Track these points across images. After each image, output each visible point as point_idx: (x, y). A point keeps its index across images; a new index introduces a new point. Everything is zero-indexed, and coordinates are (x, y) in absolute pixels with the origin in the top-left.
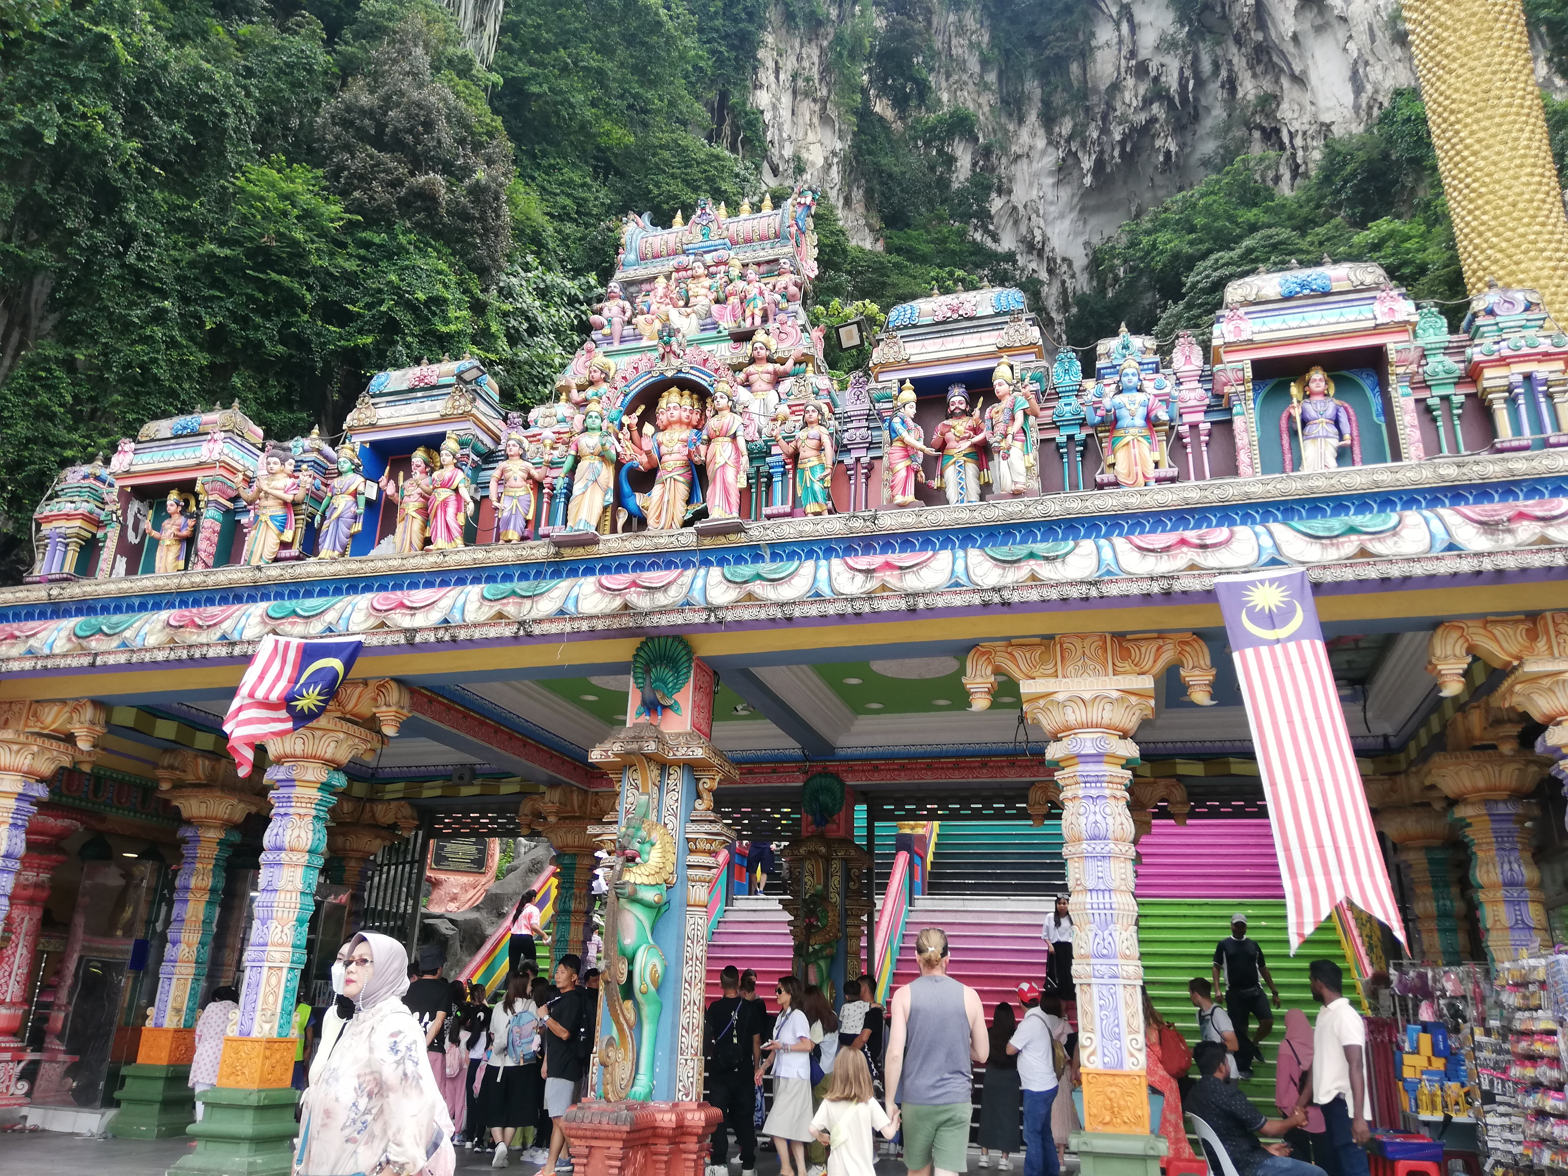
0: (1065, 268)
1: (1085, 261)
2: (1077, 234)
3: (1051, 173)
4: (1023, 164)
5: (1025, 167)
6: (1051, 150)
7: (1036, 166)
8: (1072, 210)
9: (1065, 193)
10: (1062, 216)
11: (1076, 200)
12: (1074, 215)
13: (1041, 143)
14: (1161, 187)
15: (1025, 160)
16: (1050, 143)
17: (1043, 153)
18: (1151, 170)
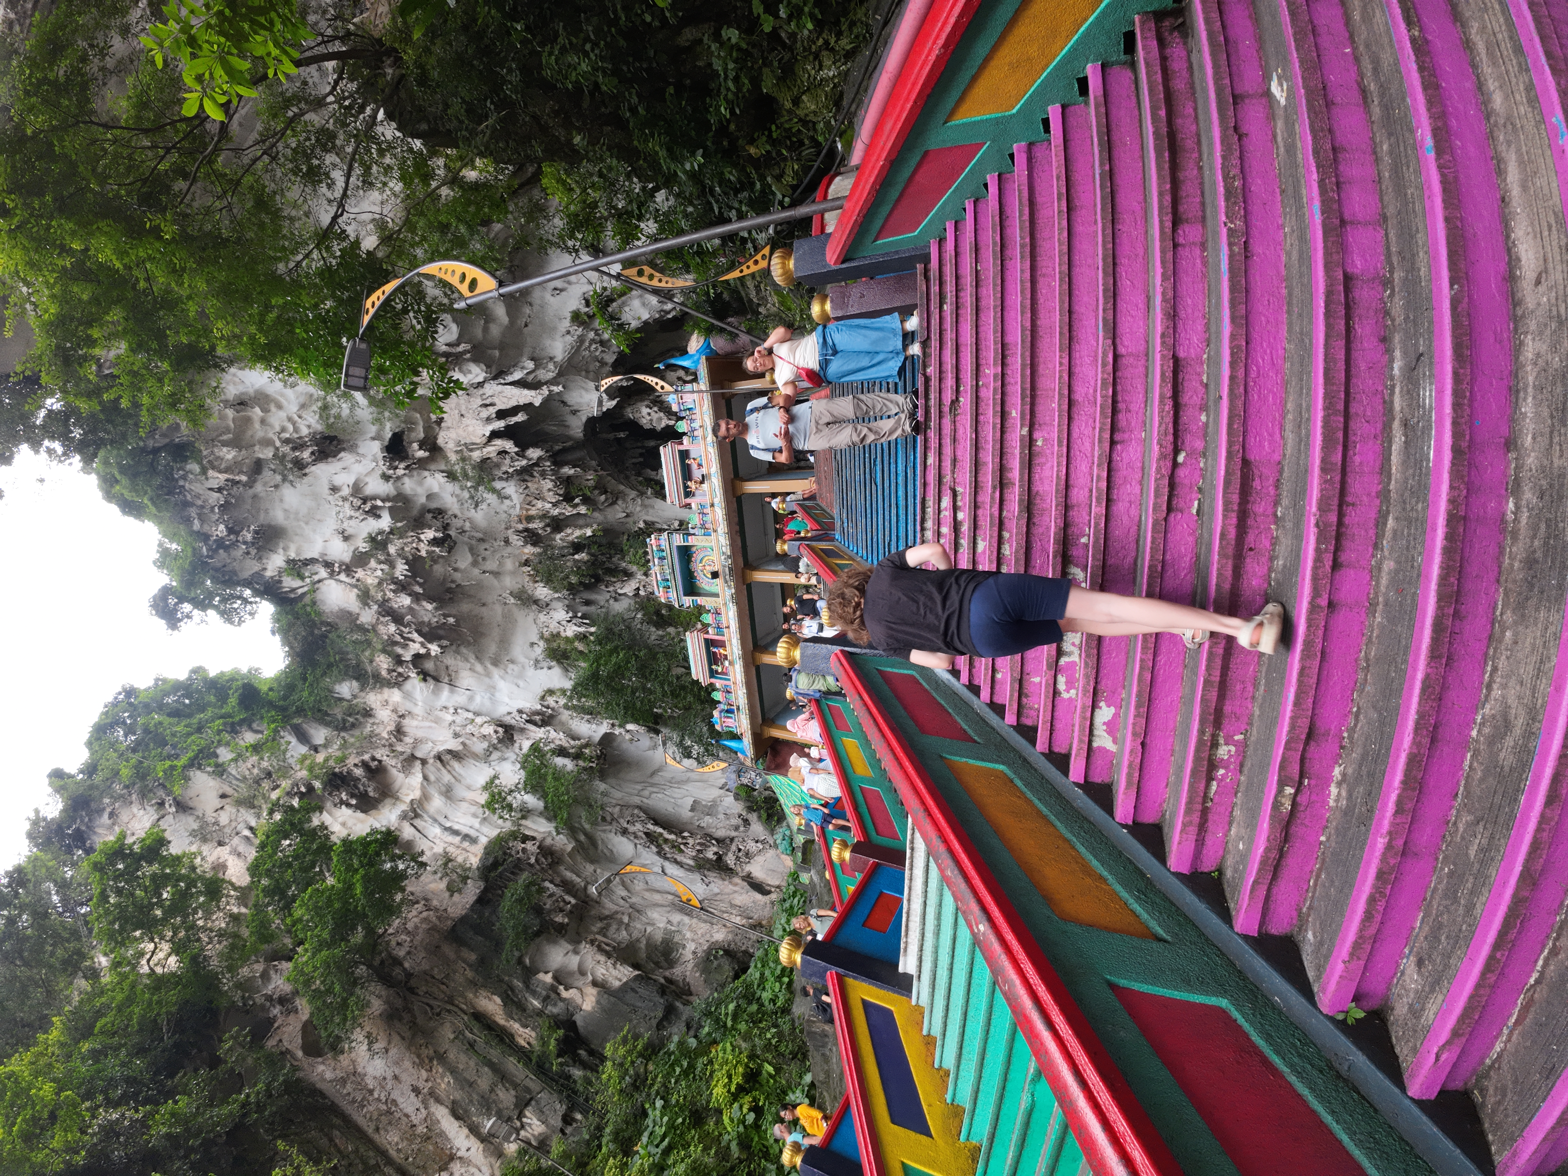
0: (551, 701)
1: (557, 671)
2: (521, 676)
3: (436, 692)
4: (410, 725)
5: (415, 723)
6: (408, 685)
7: (418, 710)
8: (488, 675)
9: (466, 679)
10: (492, 689)
11: (479, 667)
12: (496, 672)
13: (395, 696)
14: (501, 564)
15: (406, 722)
16: (398, 685)
17: (408, 696)
18: (476, 571)
